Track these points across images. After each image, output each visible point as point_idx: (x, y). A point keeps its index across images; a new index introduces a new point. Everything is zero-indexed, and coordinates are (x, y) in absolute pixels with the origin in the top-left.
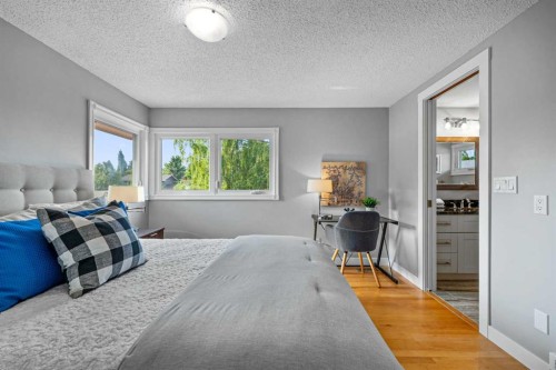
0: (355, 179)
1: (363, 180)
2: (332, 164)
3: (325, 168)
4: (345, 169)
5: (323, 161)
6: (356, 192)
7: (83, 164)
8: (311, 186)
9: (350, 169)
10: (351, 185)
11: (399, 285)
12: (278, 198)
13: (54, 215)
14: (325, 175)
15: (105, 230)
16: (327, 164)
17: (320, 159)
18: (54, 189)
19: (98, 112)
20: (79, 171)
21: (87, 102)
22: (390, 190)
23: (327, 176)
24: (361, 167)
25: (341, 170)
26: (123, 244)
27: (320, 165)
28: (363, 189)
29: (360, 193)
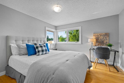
0: (104, 38)
1: (108, 38)
2: (97, 34)
3: (94, 35)
4: (101, 35)
5: (94, 34)
6: (105, 42)
7: (45, 37)
8: (89, 40)
9: (103, 35)
10: (103, 40)
11: (119, 72)
12: (81, 43)
13: (35, 44)
14: (94, 37)
15: (41, 47)
16: (95, 34)
17: (93, 33)
18: (40, 41)
19: (47, 28)
20: (44, 38)
21: (45, 27)
22: (119, 41)
23: (95, 38)
24: (107, 35)
25: (99, 36)
26: (44, 49)
27: (93, 35)
28: (108, 41)
29: (106, 42)
